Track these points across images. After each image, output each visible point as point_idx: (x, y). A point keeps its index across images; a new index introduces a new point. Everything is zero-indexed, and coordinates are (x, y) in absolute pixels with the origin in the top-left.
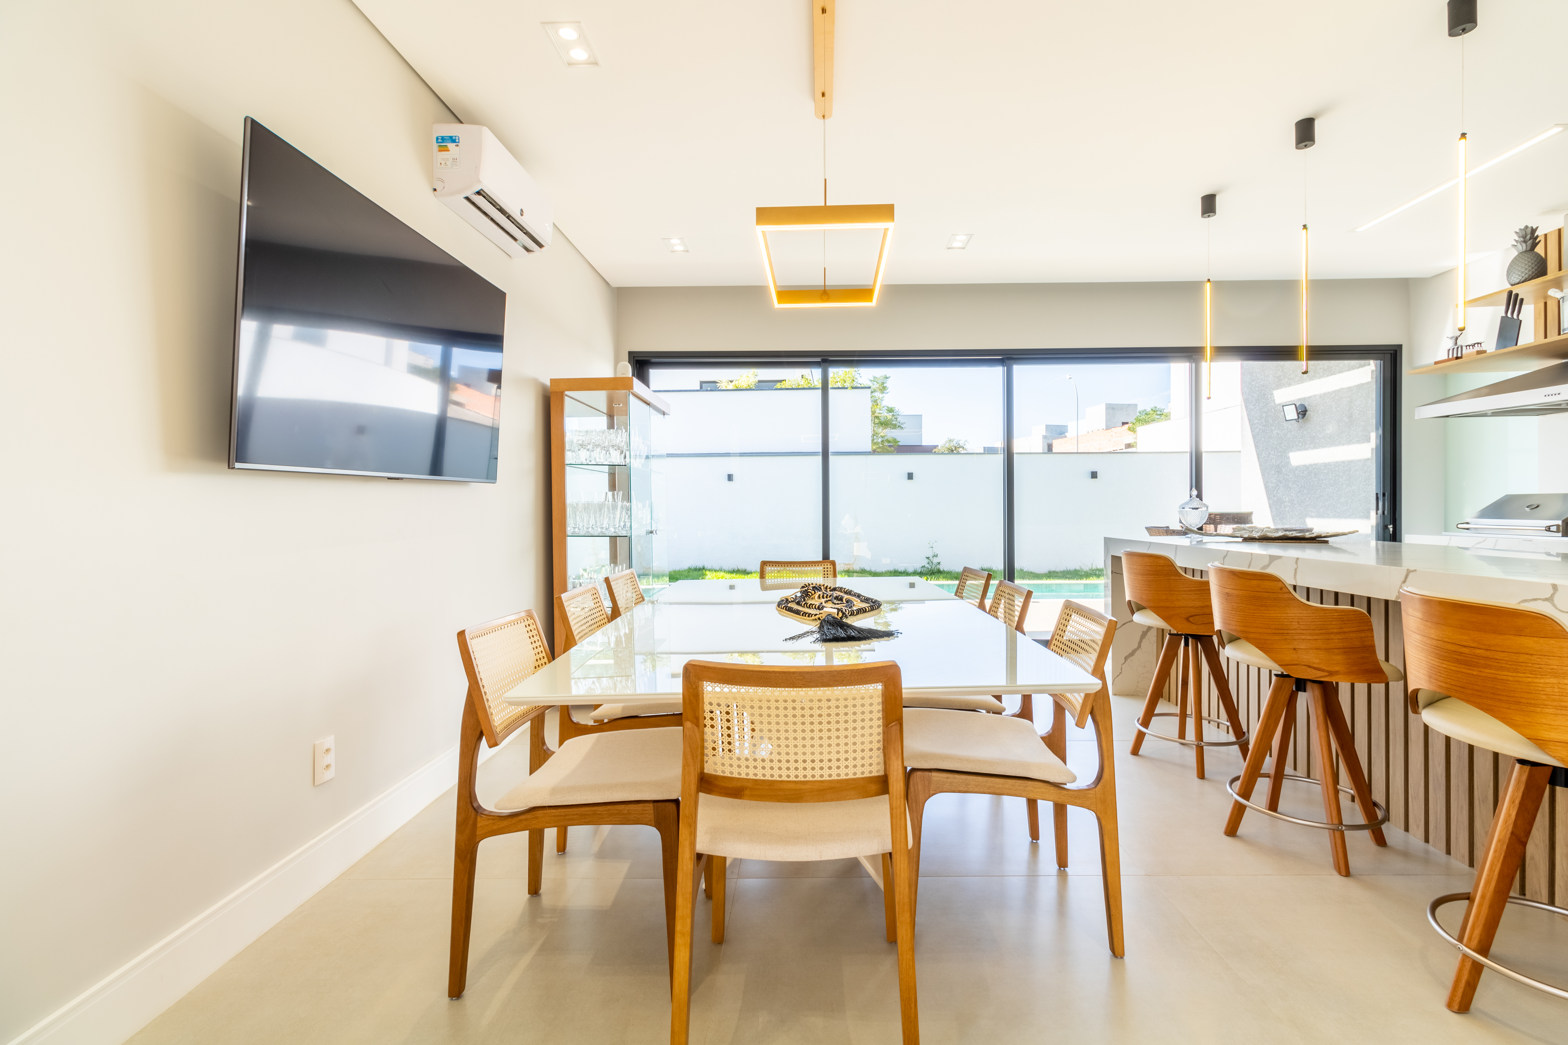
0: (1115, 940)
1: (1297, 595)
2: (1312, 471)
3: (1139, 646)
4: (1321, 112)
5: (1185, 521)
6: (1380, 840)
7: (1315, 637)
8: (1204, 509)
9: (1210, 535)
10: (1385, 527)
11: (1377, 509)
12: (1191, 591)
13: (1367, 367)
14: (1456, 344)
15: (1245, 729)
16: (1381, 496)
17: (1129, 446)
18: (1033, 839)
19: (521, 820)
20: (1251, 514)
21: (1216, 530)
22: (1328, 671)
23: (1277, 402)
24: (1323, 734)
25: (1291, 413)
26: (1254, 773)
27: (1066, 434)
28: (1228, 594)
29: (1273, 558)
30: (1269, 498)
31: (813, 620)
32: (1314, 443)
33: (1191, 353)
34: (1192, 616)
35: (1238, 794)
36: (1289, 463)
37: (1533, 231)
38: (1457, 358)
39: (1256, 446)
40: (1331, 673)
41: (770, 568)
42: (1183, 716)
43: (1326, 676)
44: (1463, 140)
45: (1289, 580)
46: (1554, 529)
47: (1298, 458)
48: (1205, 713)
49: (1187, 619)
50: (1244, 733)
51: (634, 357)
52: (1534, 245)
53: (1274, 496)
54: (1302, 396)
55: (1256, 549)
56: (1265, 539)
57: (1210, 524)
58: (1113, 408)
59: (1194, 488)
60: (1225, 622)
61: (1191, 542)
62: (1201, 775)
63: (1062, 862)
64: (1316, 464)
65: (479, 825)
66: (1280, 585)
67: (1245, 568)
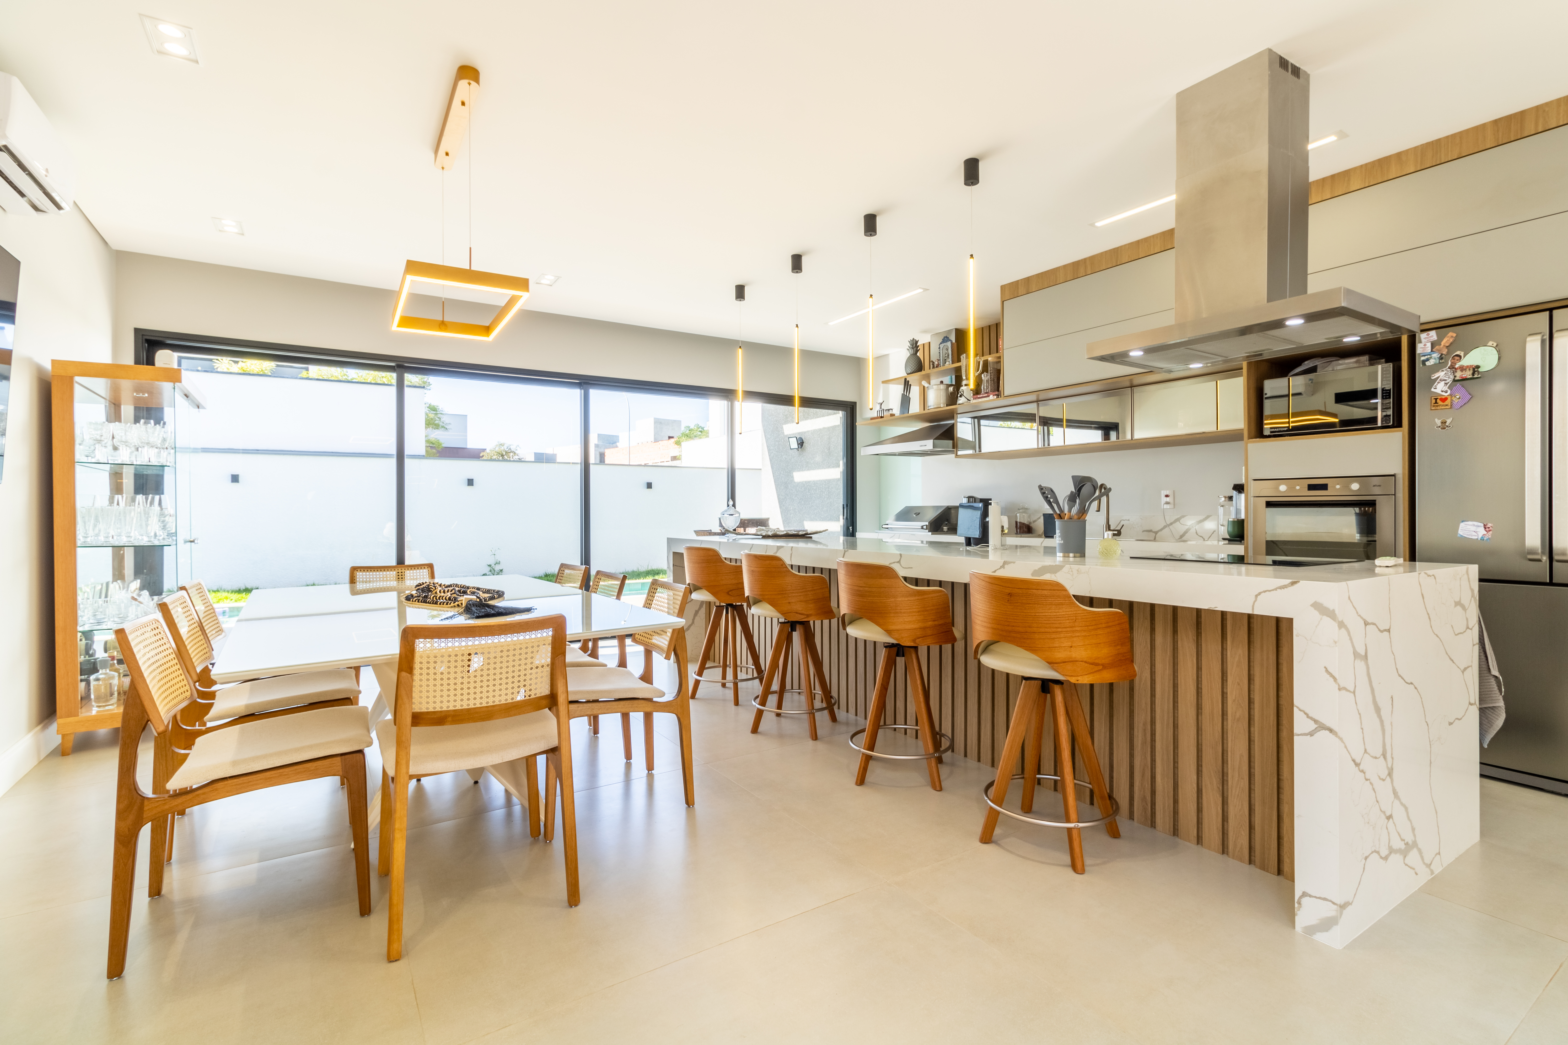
0: (689, 796)
1: (793, 572)
2: (807, 486)
3: (693, 622)
4: (806, 253)
5: (725, 524)
6: (834, 719)
7: (800, 594)
8: (737, 515)
9: (742, 534)
10: (848, 528)
11: (844, 516)
12: (730, 573)
13: (838, 415)
14: (881, 408)
15: (763, 668)
16: (845, 506)
17: (674, 458)
18: (627, 760)
19: (198, 795)
20: (767, 520)
21: (745, 531)
22: (806, 615)
23: (786, 433)
24: (805, 656)
25: (794, 444)
26: (767, 692)
27: (617, 444)
28: (753, 571)
29: (779, 548)
30: (780, 507)
31: (452, 607)
32: (808, 466)
33: (727, 394)
34: (730, 591)
35: (759, 704)
36: (793, 480)
37: (917, 342)
38: (882, 417)
39: (772, 467)
40: (808, 616)
41: (361, 573)
42: (725, 667)
43: (805, 618)
44: (871, 299)
45: (788, 562)
46: (925, 527)
47: (799, 477)
48: (739, 663)
49: (728, 593)
50: (763, 671)
51: (143, 335)
52: (917, 351)
53: (784, 506)
54: (801, 431)
55: (770, 542)
56: (775, 536)
57: (741, 527)
58: (661, 423)
59: (730, 500)
60: (751, 590)
61: (728, 540)
62: (737, 703)
63: (650, 767)
64: (809, 482)
65: (146, 808)
66: (782, 563)
67: (763, 554)
